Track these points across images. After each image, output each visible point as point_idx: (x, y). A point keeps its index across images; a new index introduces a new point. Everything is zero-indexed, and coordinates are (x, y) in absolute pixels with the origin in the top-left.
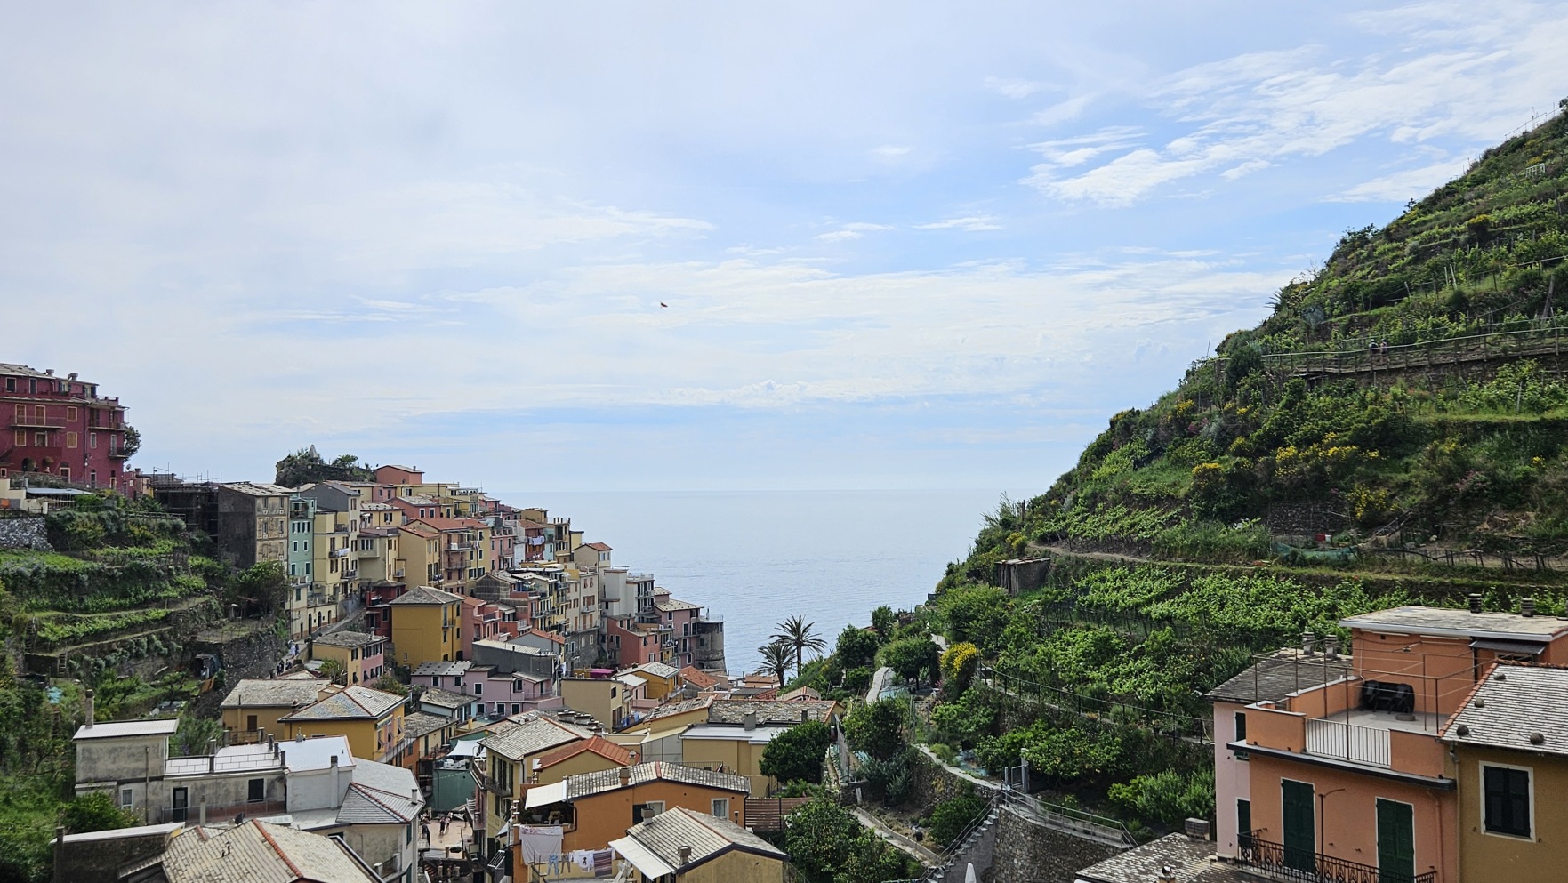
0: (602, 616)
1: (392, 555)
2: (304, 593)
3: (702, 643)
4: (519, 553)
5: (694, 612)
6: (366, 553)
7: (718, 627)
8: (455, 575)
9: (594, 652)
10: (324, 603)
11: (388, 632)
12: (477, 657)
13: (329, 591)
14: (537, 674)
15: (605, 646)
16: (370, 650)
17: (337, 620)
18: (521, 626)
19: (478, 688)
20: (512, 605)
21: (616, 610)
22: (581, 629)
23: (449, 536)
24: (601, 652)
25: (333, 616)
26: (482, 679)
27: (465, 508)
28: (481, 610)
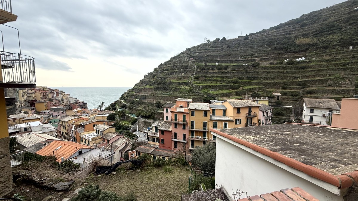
0: (69, 103)
1: (34, 96)
2: (18, 102)
3: (84, 106)
4: (55, 96)
5: (83, 102)
6: (29, 96)
7: (87, 104)
8: (45, 99)
9: (68, 108)
10: (22, 103)
11: (35, 107)
12: (51, 109)
13: (23, 101)
14: (62, 111)
15: (70, 107)
16: (32, 109)
17: (25, 105)
18: (57, 105)
19: (52, 113)
20: (55, 102)
21: (71, 102)
22: (66, 105)
23: (43, 93)
24: (69, 108)
25: (24, 105)
26: (53, 112)
27: (45, 89)
28: (51, 103)
